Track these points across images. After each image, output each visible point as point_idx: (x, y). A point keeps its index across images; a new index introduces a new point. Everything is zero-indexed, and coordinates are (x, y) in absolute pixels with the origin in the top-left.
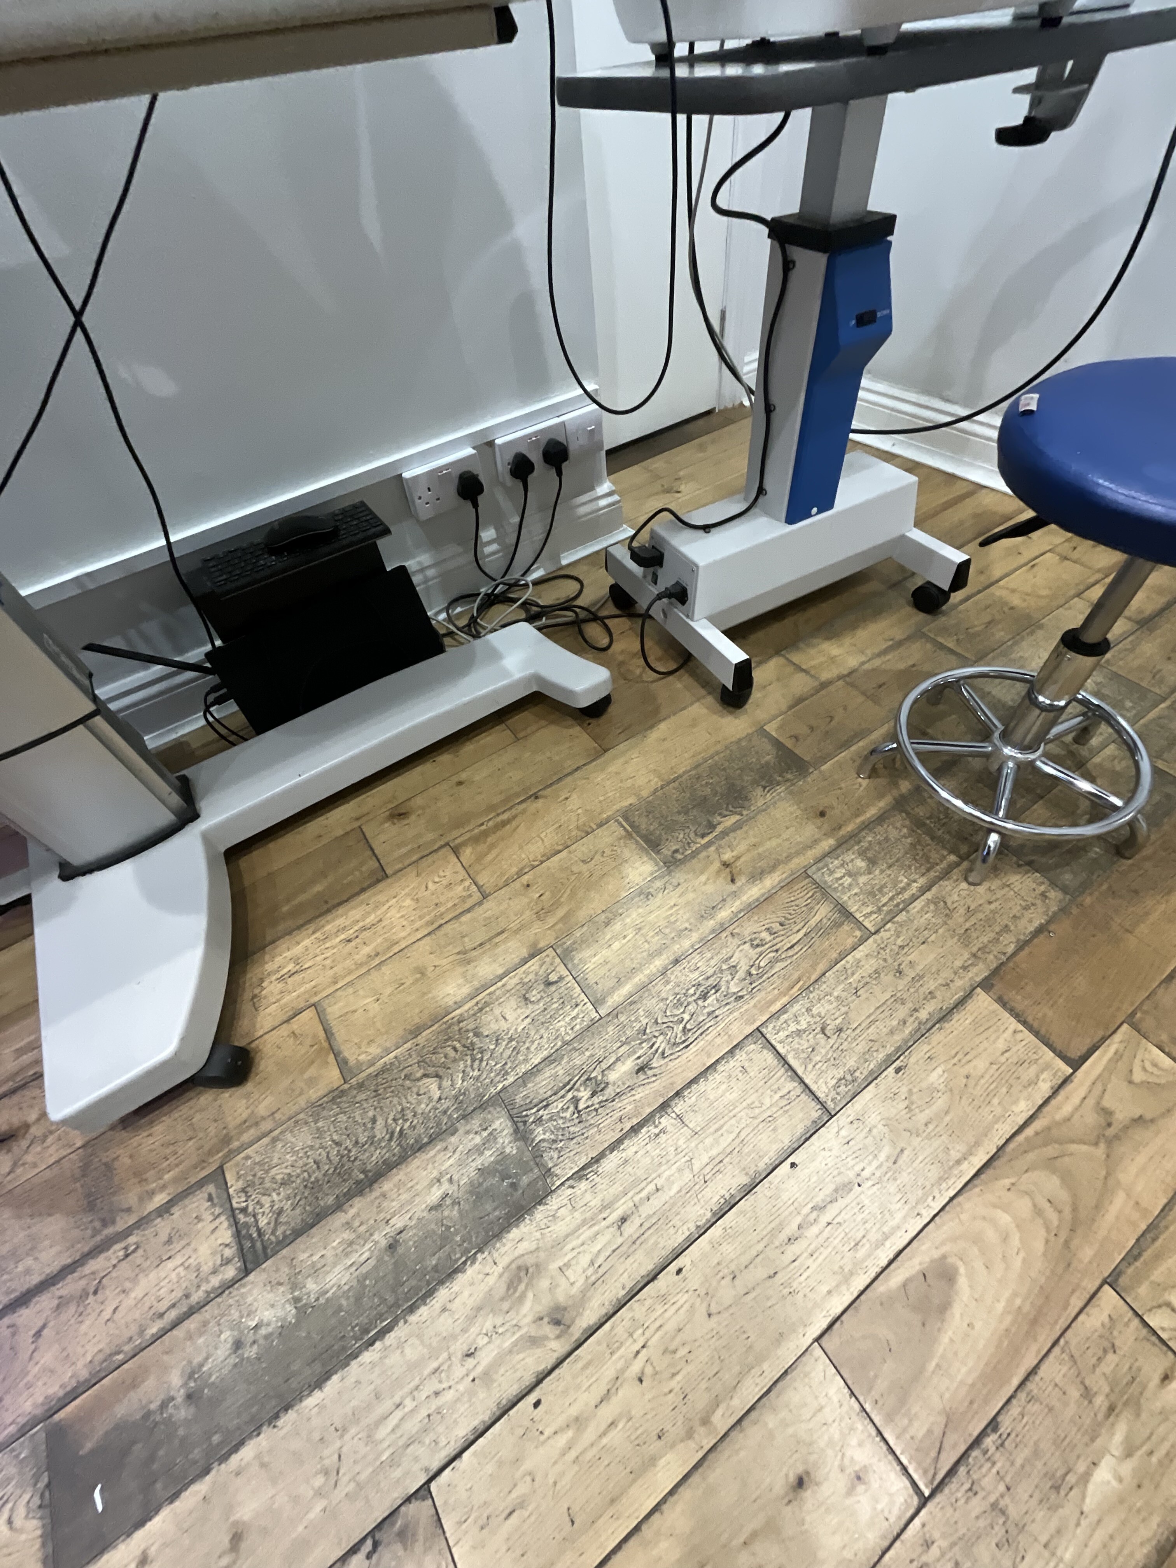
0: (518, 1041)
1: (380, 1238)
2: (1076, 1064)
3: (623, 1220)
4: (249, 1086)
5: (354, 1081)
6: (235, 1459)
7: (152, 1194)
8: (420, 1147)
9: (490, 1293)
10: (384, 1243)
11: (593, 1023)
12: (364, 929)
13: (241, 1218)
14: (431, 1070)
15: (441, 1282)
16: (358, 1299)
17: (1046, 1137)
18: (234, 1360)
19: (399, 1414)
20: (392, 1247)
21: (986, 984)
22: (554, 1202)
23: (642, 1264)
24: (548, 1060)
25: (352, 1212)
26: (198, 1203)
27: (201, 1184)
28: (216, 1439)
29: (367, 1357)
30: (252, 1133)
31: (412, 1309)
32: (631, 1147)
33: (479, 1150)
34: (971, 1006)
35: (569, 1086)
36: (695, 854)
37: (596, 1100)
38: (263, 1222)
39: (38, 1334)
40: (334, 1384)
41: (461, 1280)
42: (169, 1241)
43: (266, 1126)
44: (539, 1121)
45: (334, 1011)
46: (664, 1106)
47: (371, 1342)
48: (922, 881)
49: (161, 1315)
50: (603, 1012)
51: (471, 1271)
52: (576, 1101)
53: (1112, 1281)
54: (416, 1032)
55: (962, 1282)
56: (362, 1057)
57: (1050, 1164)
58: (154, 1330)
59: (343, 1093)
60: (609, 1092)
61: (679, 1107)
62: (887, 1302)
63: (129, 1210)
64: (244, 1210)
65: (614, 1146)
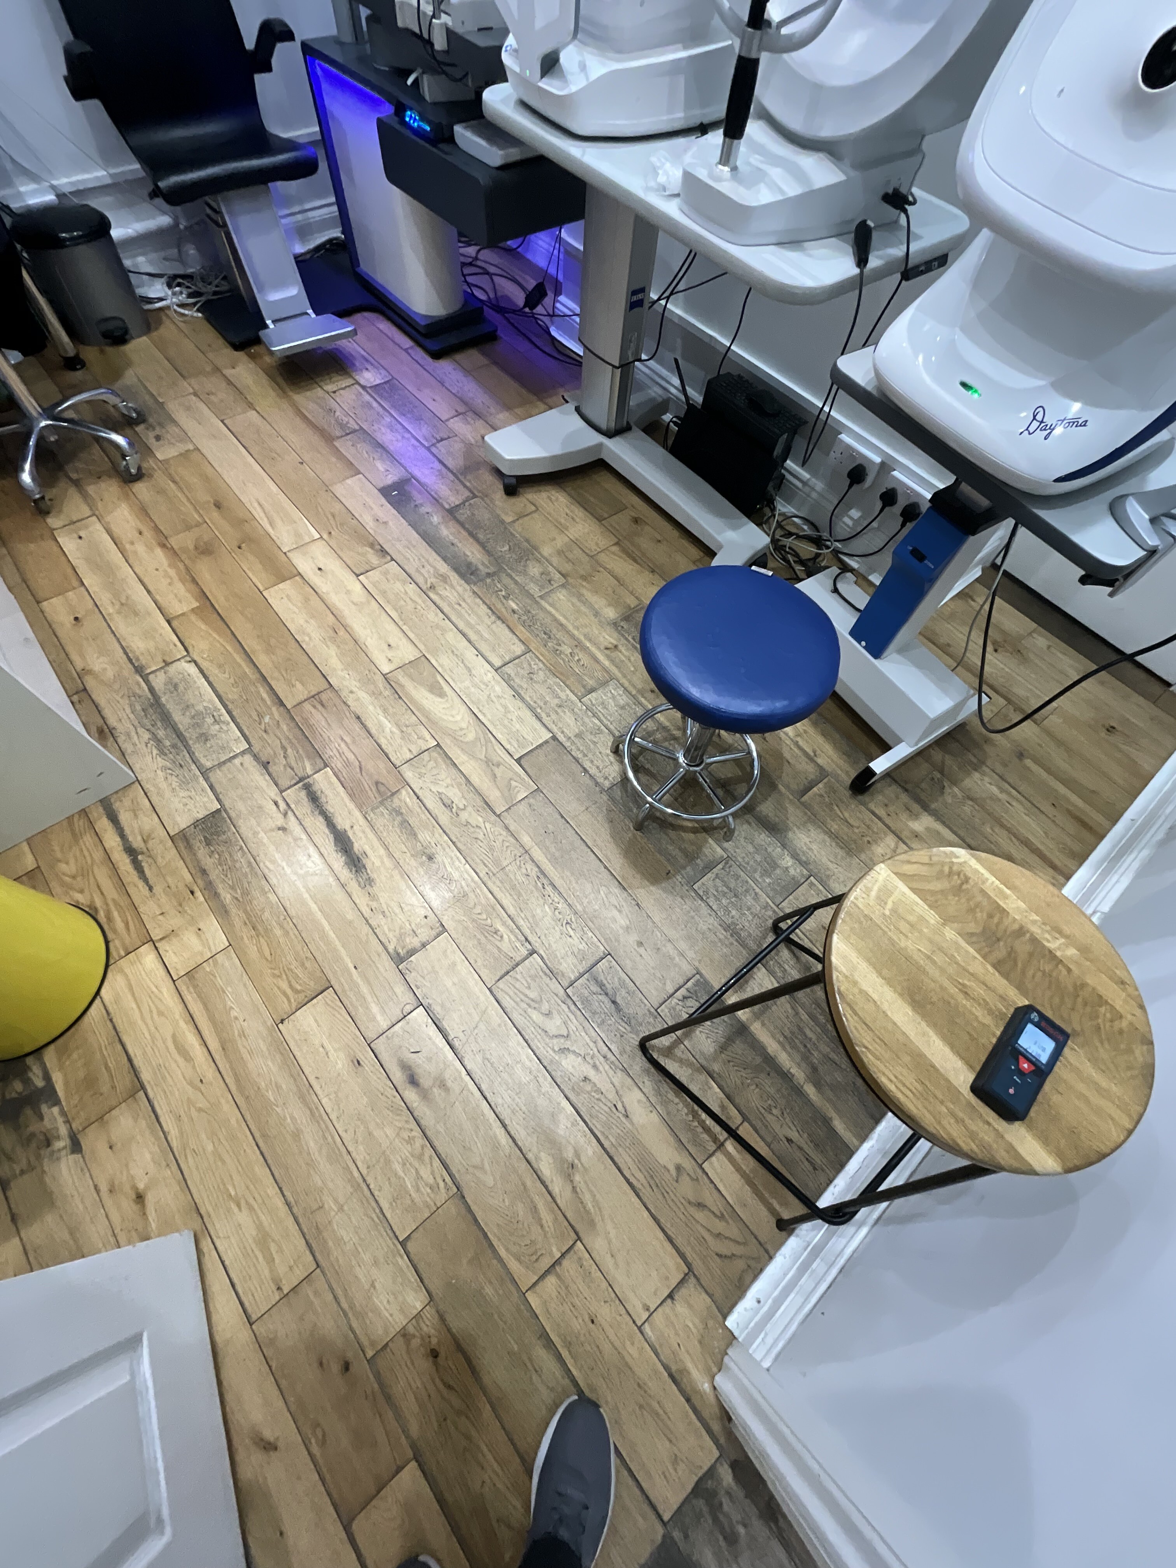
1: (456, 541)
3: (461, 604)
4: (505, 496)
5: (507, 526)
6: (402, 519)
8: (484, 548)
9: (439, 570)
10: (454, 542)
12: (574, 518)
13: (462, 505)
14: (513, 547)
15: (443, 558)
16: (439, 538)
17: (488, 741)
18: (425, 513)
19: (410, 551)
20: (453, 544)
21: (554, 738)
23: (446, 609)
24: (516, 583)
25: (463, 533)
26: (467, 494)
27: (473, 493)
28: (407, 514)
29: (424, 543)
30: (489, 502)
31: (436, 552)
32: (484, 607)
33: (483, 564)
35: (506, 588)
36: (623, 636)
37: (502, 597)
38: (461, 511)
39: (432, 468)
40: (417, 537)
41: (443, 563)
42: (456, 490)
43: (492, 505)
44: (494, 580)
45: (536, 515)
46: (499, 618)
47: (427, 543)
49: (436, 494)
50: (537, 599)
51: (446, 565)
52: (501, 591)
53: (438, 745)
54: (527, 541)
55: (440, 700)
56: (517, 527)
58: (432, 493)
59: (503, 524)
60: (505, 601)
62: (434, 677)
64: (465, 506)
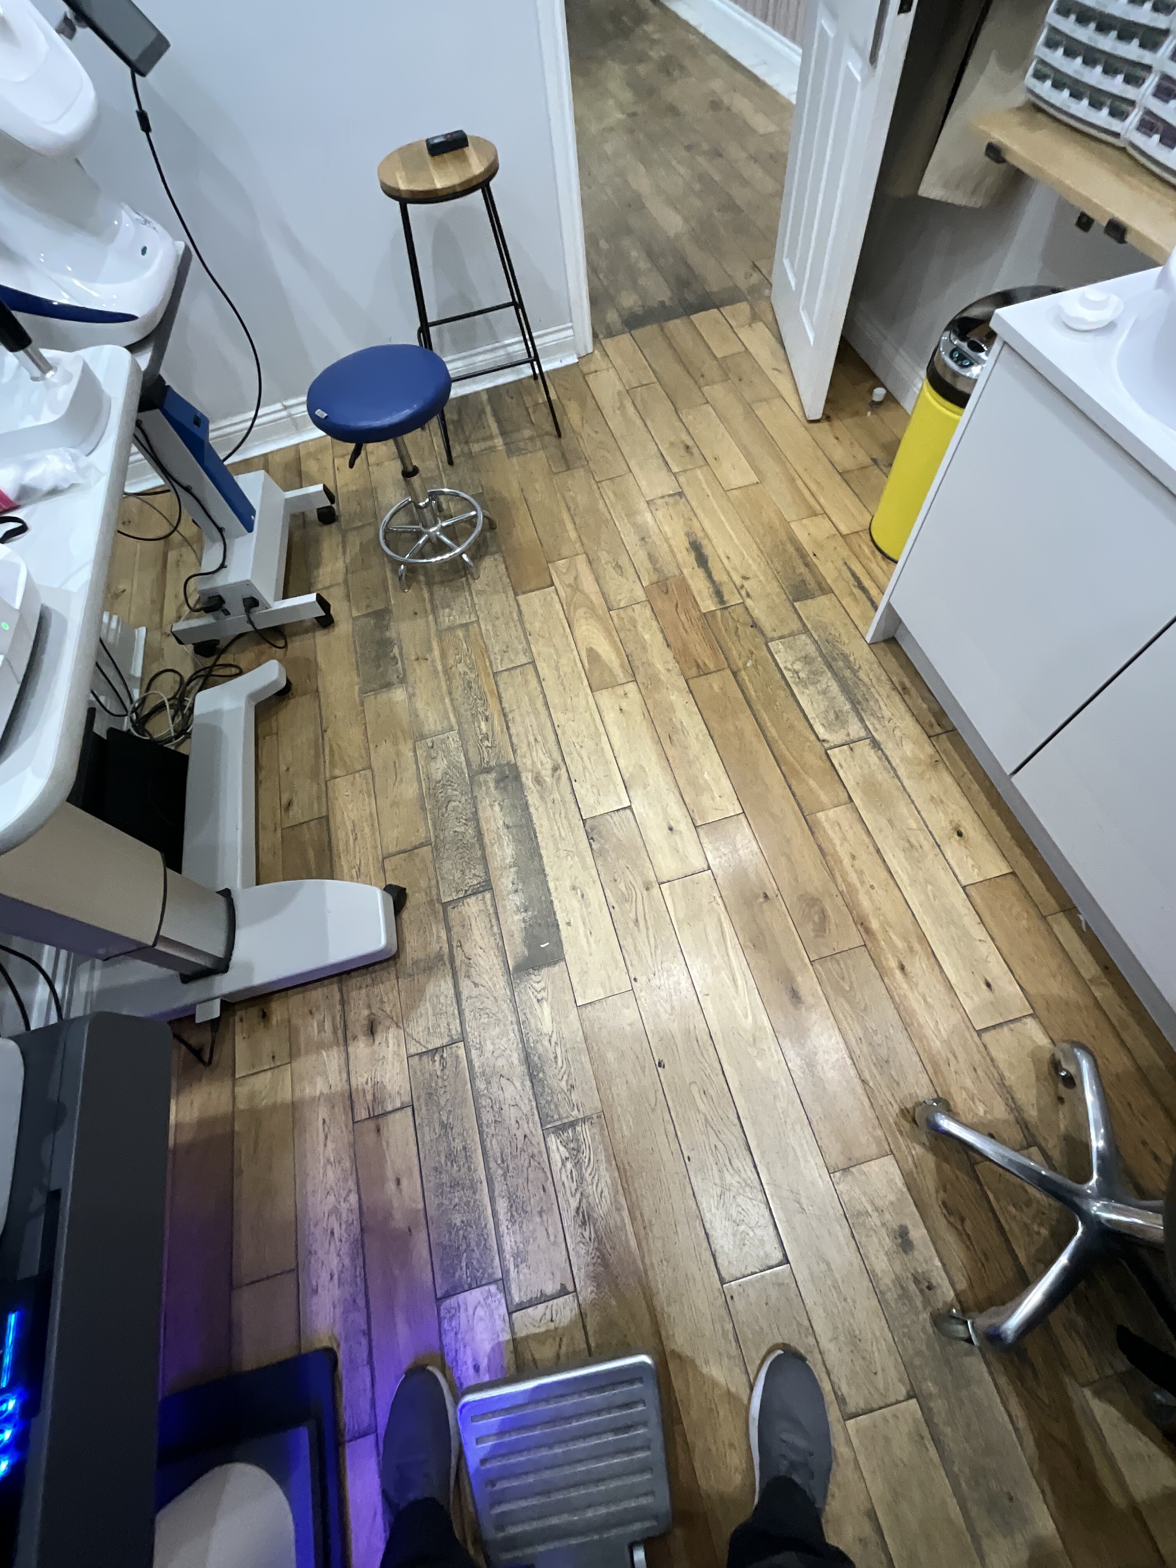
0: (452, 765)
1: (503, 831)
2: (552, 584)
3: (536, 740)
5: (433, 840)
6: (552, 890)
7: (439, 937)
8: (476, 813)
9: (538, 791)
10: (506, 830)
11: (459, 733)
12: (353, 831)
13: (468, 893)
14: (445, 805)
15: (528, 809)
16: (520, 841)
17: (569, 605)
18: (520, 893)
19: (561, 828)
20: (508, 827)
21: (516, 594)
22: (519, 764)
23: (551, 738)
24: (466, 755)
25: (488, 843)
26: (453, 914)
27: (445, 912)
28: (543, 898)
29: (539, 840)
30: (434, 891)
31: (532, 821)
32: (513, 731)
33: (488, 788)
34: (521, 602)
35: (480, 749)
36: (404, 670)
37: (490, 739)
38: (475, 882)
39: (476, 985)
40: (543, 852)
41: (530, 802)
42: (463, 926)
43: (434, 882)
44: (488, 762)
45: (392, 849)
46: (505, 715)
47: (536, 837)
48: (467, 594)
49: (492, 926)
50: (456, 727)
51: (529, 798)
52: (487, 747)
53: (610, 610)
54: (423, 810)
55: (594, 647)
56: (423, 835)
57: (575, 609)
58: (495, 929)
59: (436, 846)
60: (490, 734)
61: (507, 710)
62: (590, 670)
63: (441, 948)
64: (466, 891)
65: (510, 737)
